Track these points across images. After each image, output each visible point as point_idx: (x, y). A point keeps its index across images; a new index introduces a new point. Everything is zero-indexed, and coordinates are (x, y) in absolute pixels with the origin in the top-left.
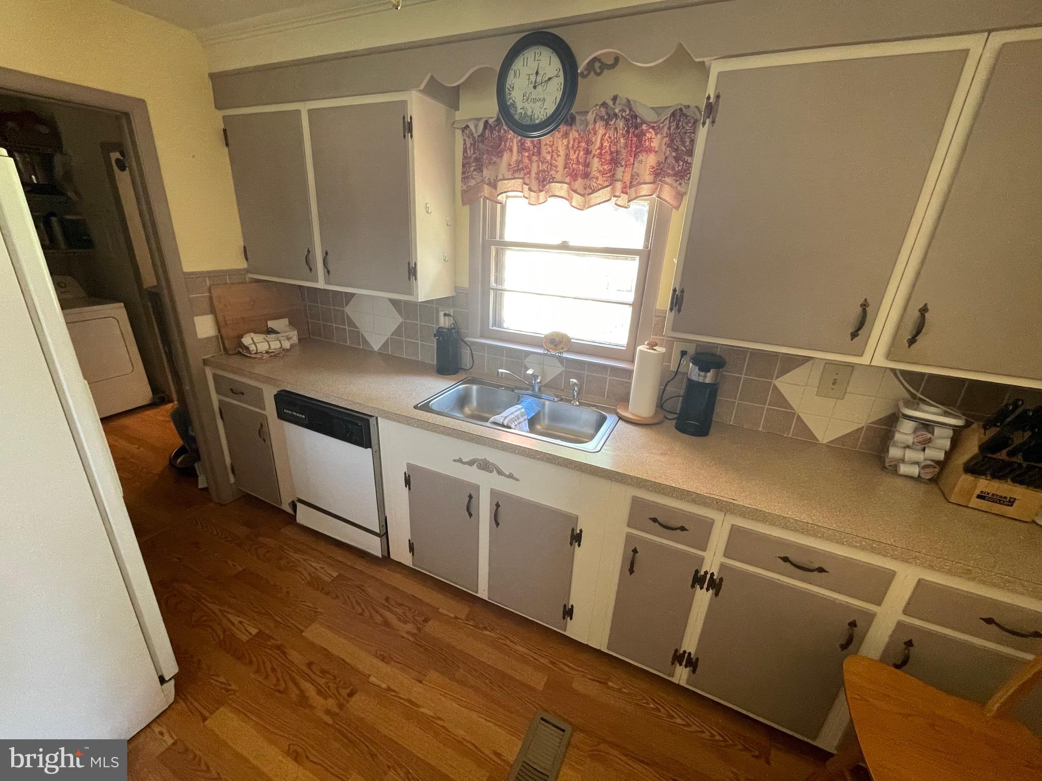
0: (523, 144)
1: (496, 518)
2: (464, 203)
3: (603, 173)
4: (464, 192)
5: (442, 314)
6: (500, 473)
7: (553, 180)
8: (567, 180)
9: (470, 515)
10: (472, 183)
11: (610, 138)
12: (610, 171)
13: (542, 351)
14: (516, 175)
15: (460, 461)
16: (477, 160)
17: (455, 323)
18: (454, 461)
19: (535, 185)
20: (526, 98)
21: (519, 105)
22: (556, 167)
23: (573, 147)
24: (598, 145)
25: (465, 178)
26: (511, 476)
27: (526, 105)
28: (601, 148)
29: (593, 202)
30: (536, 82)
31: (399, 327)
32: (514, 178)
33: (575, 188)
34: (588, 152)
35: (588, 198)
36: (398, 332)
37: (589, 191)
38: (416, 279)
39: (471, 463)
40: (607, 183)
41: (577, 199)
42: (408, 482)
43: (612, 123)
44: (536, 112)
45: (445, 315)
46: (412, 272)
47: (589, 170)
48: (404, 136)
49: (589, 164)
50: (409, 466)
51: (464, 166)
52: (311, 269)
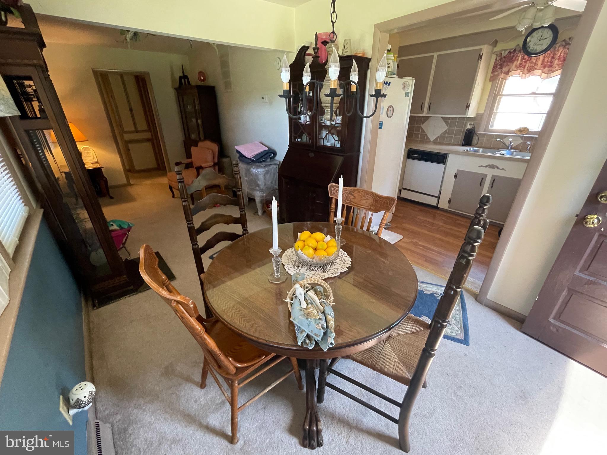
0: (523, 57)
1: (492, 185)
2: (490, 81)
3: (558, 65)
4: (491, 77)
5: (469, 124)
6: (498, 168)
7: (535, 69)
8: (542, 69)
9: (481, 185)
10: (496, 73)
11: (565, 52)
12: (562, 64)
13: (514, 135)
14: (518, 69)
15: (482, 166)
16: (501, 65)
17: (474, 128)
18: (479, 166)
19: (526, 71)
20: (535, 44)
21: (531, 47)
22: (537, 64)
23: (547, 57)
24: (559, 55)
25: (493, 72)
26: (503, 169)
27: (534, 46)
28: (560, 56)
29: (551, 76)
30: (540, 39)
31: (446, 131)
32: (517, 70)
33: (543, 71)
34: (553, 58)
35: (549, 75)
36: (445, 133)
37: (550, 72)
38: (468, 109)
39: (486, 167)
40: (560, 69)
41: (544, 75)
42: (456, 176)
43: (567, 47)
44: (538, 49)
45: (470, 124)
46: (468, 107)
47: (552, 64)
48: (478, 60)
49: (553, 62)
50: (458, 170)
51: (494, 67)
52: (421, 110)
